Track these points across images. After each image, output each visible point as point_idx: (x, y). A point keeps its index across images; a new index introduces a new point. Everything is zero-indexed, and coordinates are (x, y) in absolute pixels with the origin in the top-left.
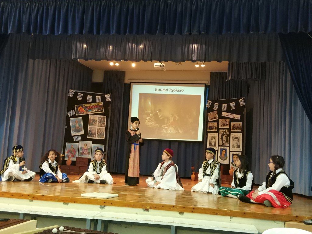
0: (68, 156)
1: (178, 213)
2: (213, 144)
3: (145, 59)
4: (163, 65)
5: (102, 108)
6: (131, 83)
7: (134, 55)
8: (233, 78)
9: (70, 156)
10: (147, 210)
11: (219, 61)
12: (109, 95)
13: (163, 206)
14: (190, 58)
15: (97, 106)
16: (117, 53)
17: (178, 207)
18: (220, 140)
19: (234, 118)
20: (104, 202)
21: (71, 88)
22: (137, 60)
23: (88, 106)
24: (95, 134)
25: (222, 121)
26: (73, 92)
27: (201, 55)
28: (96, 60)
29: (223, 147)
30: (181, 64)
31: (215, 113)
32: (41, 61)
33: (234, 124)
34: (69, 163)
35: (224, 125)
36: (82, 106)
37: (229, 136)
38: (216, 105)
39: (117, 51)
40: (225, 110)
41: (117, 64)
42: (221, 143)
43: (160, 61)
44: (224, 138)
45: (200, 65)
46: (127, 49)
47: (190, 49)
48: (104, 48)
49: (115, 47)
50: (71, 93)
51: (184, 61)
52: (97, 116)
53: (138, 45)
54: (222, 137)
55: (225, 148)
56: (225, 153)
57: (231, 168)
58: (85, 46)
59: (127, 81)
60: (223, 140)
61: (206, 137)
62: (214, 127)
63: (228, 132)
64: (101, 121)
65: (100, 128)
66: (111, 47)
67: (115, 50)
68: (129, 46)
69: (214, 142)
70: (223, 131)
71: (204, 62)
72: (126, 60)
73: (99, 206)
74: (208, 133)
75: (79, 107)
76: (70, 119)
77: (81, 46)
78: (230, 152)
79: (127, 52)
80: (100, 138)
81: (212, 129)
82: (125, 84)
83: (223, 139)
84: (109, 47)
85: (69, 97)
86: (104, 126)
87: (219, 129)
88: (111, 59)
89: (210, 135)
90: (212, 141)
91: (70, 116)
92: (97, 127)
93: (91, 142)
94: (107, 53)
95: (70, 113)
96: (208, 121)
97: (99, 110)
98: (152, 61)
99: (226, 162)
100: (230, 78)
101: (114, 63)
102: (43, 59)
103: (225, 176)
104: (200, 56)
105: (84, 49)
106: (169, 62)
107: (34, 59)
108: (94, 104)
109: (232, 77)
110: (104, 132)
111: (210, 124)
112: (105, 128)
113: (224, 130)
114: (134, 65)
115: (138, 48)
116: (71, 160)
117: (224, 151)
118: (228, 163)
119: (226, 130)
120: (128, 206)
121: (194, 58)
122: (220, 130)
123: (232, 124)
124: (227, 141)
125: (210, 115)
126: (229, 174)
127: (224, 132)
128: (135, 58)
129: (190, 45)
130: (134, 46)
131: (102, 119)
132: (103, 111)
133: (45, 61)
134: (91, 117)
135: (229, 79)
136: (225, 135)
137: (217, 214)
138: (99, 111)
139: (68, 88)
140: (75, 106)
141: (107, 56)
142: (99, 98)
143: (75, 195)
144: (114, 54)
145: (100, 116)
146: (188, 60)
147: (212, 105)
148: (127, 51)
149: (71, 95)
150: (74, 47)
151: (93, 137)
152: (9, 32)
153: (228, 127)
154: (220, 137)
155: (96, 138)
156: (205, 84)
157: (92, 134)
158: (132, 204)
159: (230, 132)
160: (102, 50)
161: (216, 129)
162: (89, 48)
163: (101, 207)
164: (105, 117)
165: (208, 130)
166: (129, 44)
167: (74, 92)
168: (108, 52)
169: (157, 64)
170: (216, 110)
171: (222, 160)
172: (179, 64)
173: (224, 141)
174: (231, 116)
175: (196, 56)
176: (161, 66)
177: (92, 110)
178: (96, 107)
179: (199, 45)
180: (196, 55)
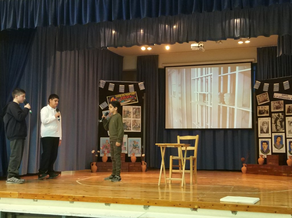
0: (103, 152)
1: (231, 212)
2: (265, 130)
3: (181, 40)
4: (201, 46)
5: (135, 98)
6: (165, 67)
7: (168, 37)
8: (285, 53)
9: (106, 152)
10: (195, 209)
11: (267, 35)
12: (142, 83)
13: (213, 205)
14: (232, 35)
15: (130, 96)
16: (148, 37)
17: (230, 206)
18: (274, 125)
19: (288, 99)
20: (148, 202)
21: (102, 79)
22: (171, 43)
23: (121, 96)
24: (131, 127)
25: (274, 104)
26: (103, 83)
27: (245, 30)
28: (127, 46)
29: (277, 134)
30: (222, 42)
31: (266, 95)
32: (69, 52)
33: (290, 106)
34: (105, 159)
35: (277, 108)
36: (115, 97)
37: (284, 120)
38: (266, 85)
39: (148, 34)
40: (278, 90)
41: (150, 49)
42: (274, 129)
43: (197, 41)
44: (278, 123)
45: (244, 41)
46: (160, 32)
47: (231, 25)
48: (134, 33)
49: (146, 31)
50: (102, 83)
51: (225, 39)
52: (132, 107)
53: (171, 26)
54: (276, 122)
55: (280, 134)
56: (280, 140)
57: (288, 158)
58: (114, 32)
59: (161, 66)
60: (276, 126)
61: (257, 123)
62: (265, 111)
63: (283, 116)
64: (136, 112)
65: (135, 120)
66: (142, 31)
67: (146, 34)
68: (162, 27)
69: (266, 128)
70: (276, 115)
71: (248, 38)
72: (159, 43)
73: (143, 206)
74: (259, 119)
75: (111, 98)
76: (103, 112)
77: (109, 32)
78: (286, 139)
79: (160, 35)
80: (136, 130)
81: (263, 113)
82: (159, 69)
83: (276, 124)
84: (140, 31)
85: (100, 88)
86: (139, 117)
87: (271, 113)
88: (143, 44)
89: (260, 121)
90: (264, 127)
91: (102, 109)
92: (132, 119)
93: (127, 135)
94: (138, 38)
95: (102, 106)
96: (257, 105)
97: (133, 100)
98: (188, 42)
99: (283, 150)
100: (281, 53)
101: (146, 48)
102: (71, 50)
103: (282, 167)
104: (243, 31)
105: (113, 36)
106: (208, 42)
107: (61, 50)
108: (127, 94)
109: (283, 52)
110: (140, 124)
111: (260, 108)
112: (140, 119)
113: (278, 114)
114: (168, 48)
115: (172, 29)
116: (107, 156)
117: (279, 138)
118: (285, 152)
119: (280, 114)
120: (174, 206)
121: (237, 34)
122: (273, 115)
123: (287, 106)
124: (282, 126)
125: (259, 97)
126: (287, 165)
127: (278, 116)
128: (169, 41)
129: (231, 20)
130: (167, 28)
131: (136, 110)
132: (137, 101)
133: (73, 52)
134: (125, 108)
135: (280, 55)
136: (279, 119)
137: (276, 212)
138: (133, 102)
139: (99, 79)
140: (107, 97)
141: (138, 41)
142: (132, 87)
143: (117, 194)
144: (146, 38)
145: (134, 107)
146: (230, 37)
147: (261, 86)
148: (160, 33)
149: (102, 86)
150: (102, 35)
151: (129, 130)
152: (36, 26)
153: (282, 110)
154: (273, 122)
155: (132, 131)
156: (251, 62)
157: (127, 127)
158: (178, 203)
159: (285, 116)
160: (133, 35)
161: (267, 113)
162: (118, 34)
163: (145, 207)
164: (140, 107)
165: (258, 115)
166: (162, 26)
167: (105, 82)
168: (139, 36)
169: (194, 45)
170: (267, 92)
171: (277, 148)
172: (219, 43)
173: (278, 127)
174: (285, 97)
175: (238, 33)
176: (199, 47)
177: (125, 101)
178: (130, 98)
179: (241, 19)
180: (238, 31)
